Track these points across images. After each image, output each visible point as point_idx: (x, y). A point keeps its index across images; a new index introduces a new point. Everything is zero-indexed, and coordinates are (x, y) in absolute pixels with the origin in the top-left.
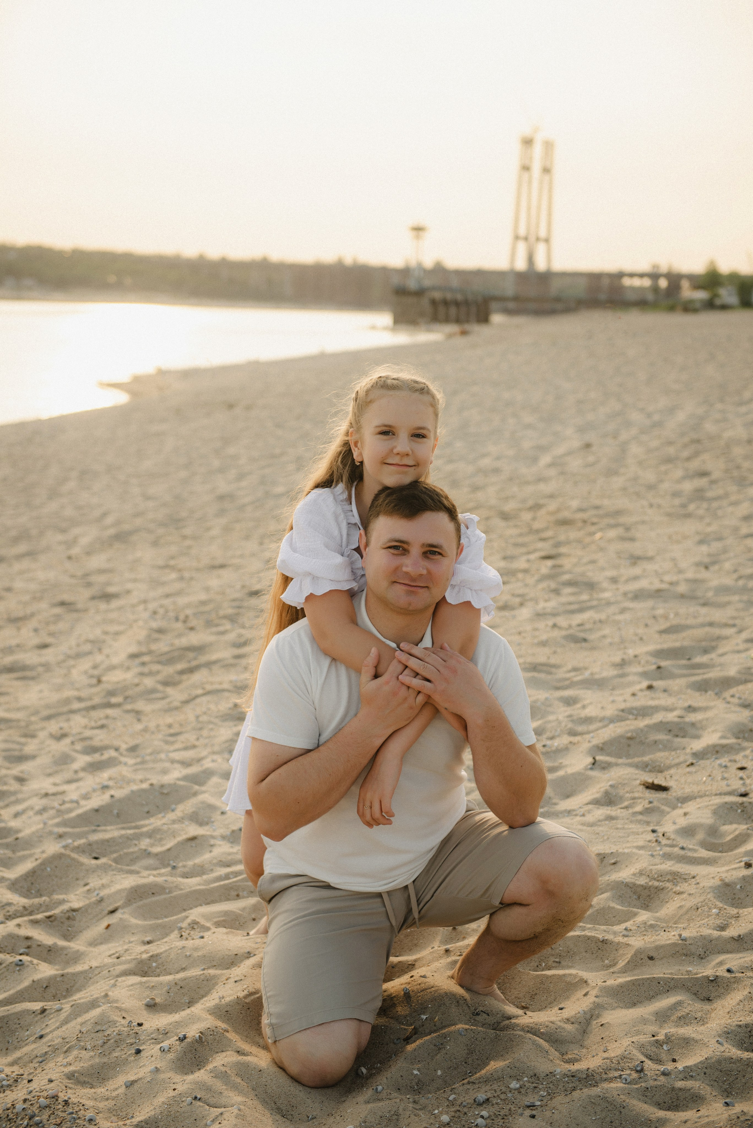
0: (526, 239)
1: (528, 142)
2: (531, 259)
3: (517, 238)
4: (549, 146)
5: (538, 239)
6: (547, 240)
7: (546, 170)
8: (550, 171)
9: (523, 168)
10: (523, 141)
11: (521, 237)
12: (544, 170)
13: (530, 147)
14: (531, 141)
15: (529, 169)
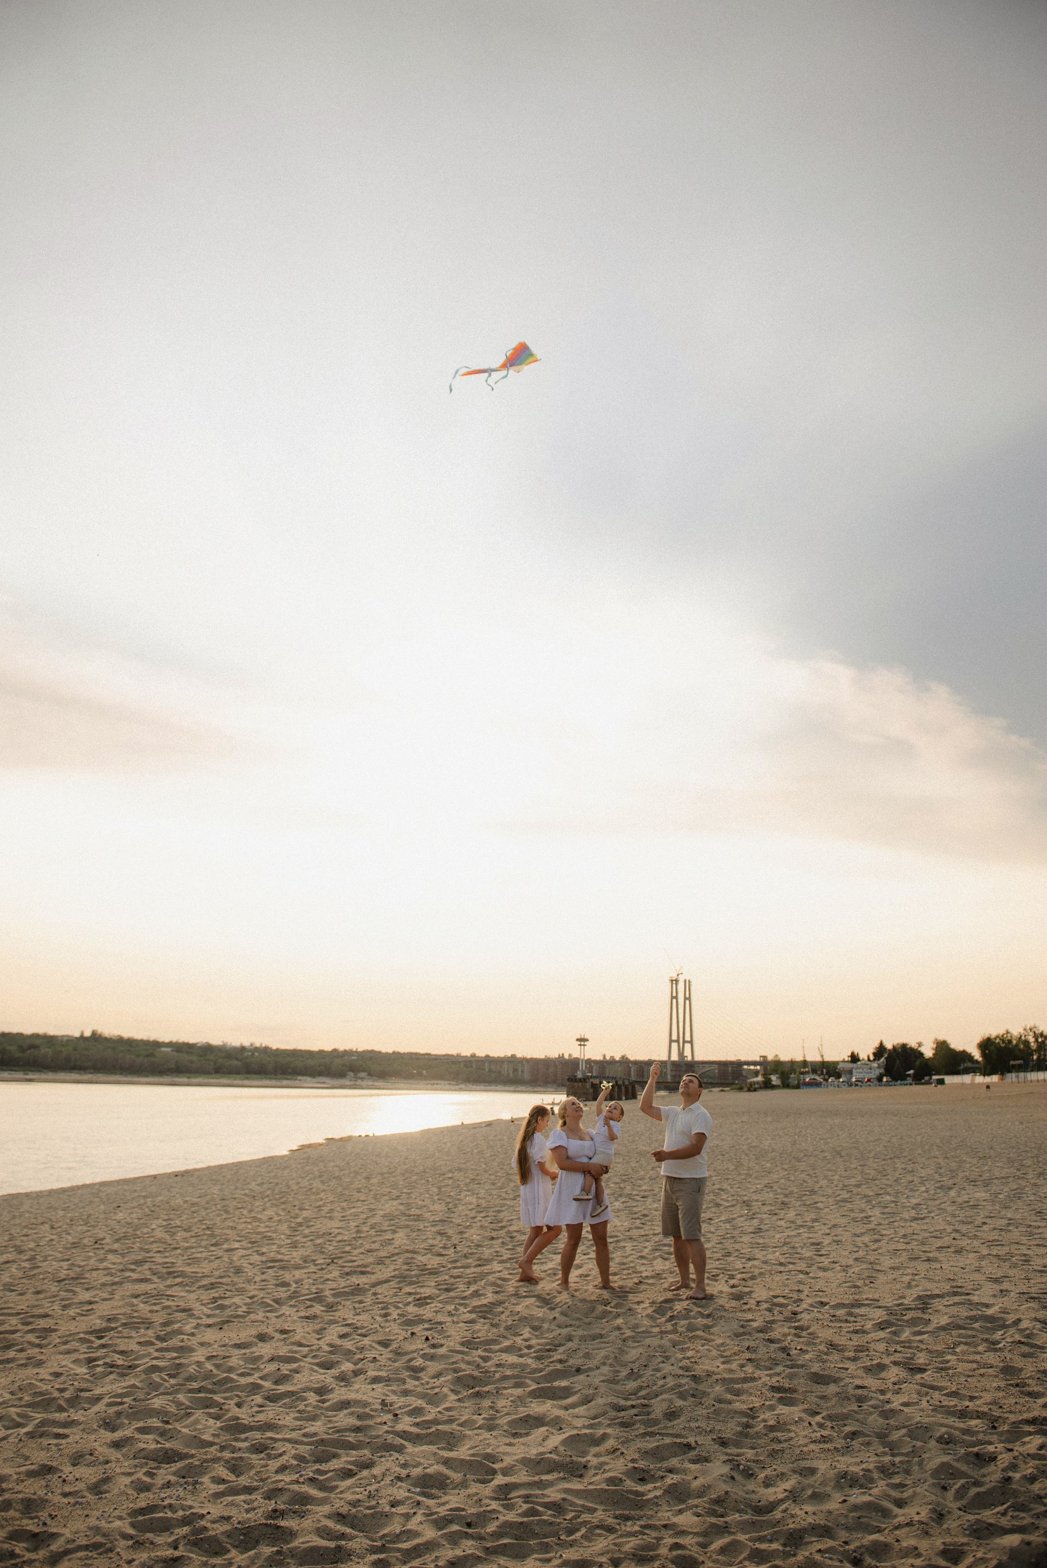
0: (678, 1041)
1: (675, 982)
2: (681, 1054)
3: (671, 1041)
4: (688, 984)
5: (684, 1042)
6: (691, 1042)
7: (688, 999)
8: (689, 999)
9: (672, 997)
10: (672, 981)
11: (675, 1041)
12: (685, 999)
13: (676, 984)
14: (677, 981)
15: (676, 998)
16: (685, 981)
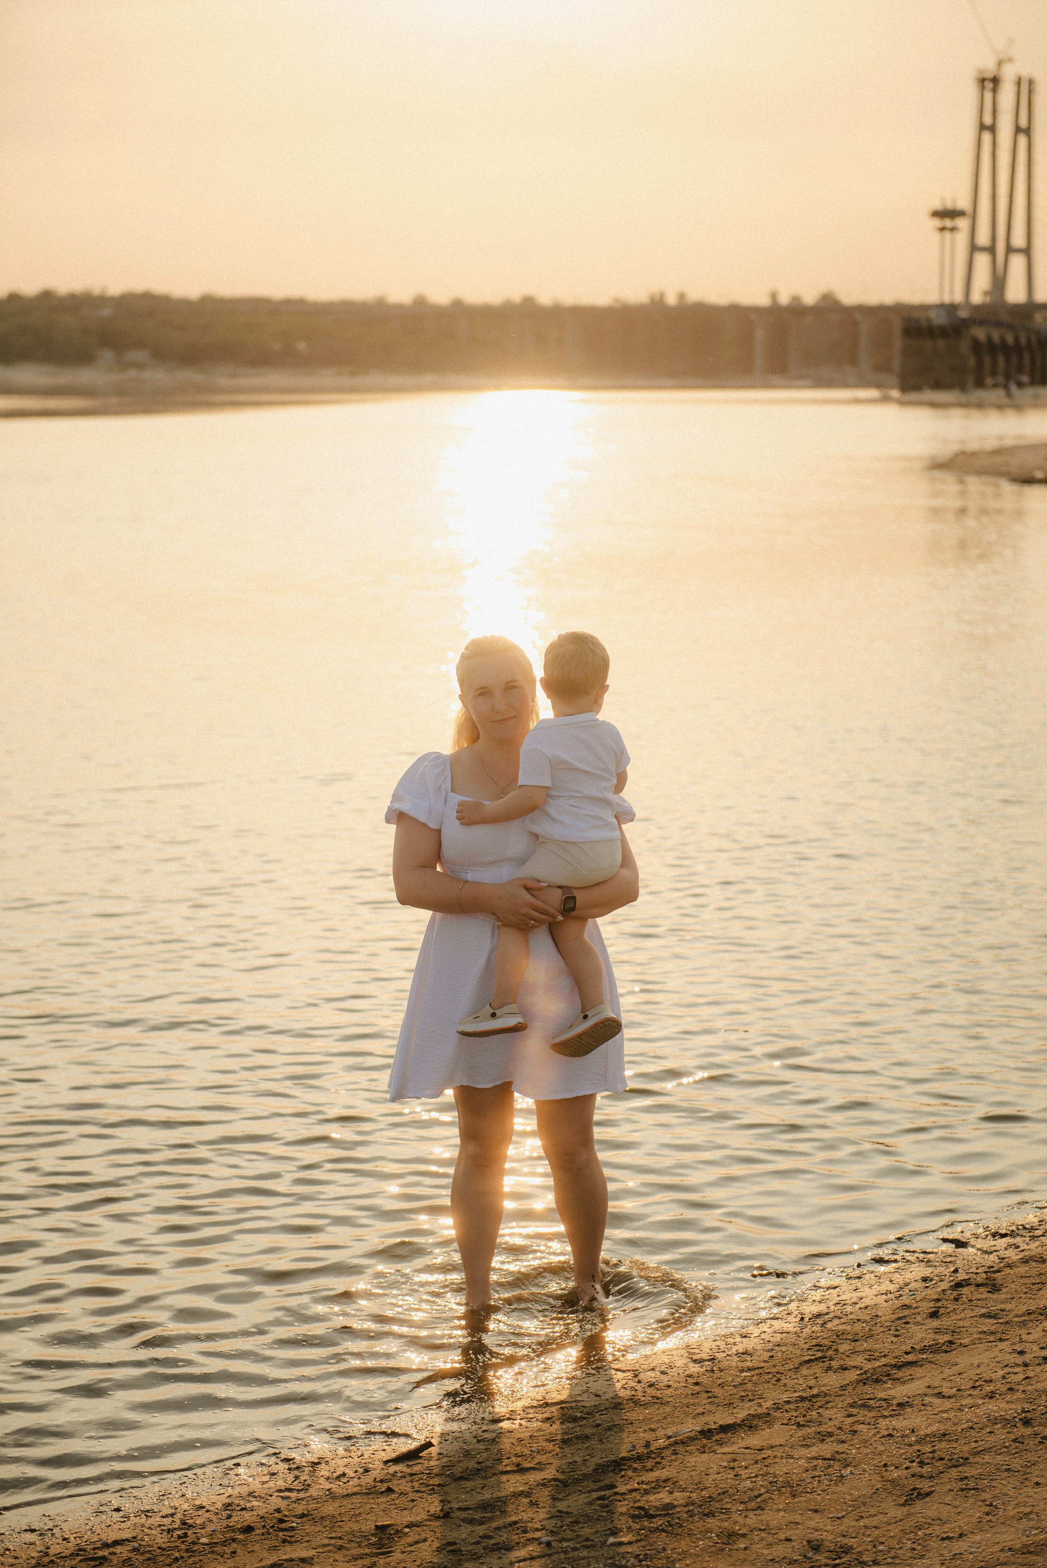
0: (991, 250)
1: (990, 83)
2: (998, 284)
3: (974, 248)
4: (1027, 89)
5: (1010, 250)
6: (1027, 251)
7: (1023, 130)
8: (1028, 132)
9: (982, 127)
10: (982, 81)
11: (983, 249)
12: (1018, 130)
13: (994, 90)
14: (996, 81)
15: (992, 129)
16: (1019, 83)
